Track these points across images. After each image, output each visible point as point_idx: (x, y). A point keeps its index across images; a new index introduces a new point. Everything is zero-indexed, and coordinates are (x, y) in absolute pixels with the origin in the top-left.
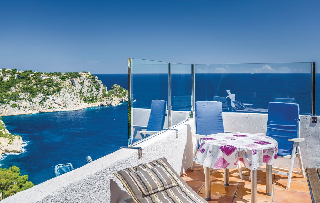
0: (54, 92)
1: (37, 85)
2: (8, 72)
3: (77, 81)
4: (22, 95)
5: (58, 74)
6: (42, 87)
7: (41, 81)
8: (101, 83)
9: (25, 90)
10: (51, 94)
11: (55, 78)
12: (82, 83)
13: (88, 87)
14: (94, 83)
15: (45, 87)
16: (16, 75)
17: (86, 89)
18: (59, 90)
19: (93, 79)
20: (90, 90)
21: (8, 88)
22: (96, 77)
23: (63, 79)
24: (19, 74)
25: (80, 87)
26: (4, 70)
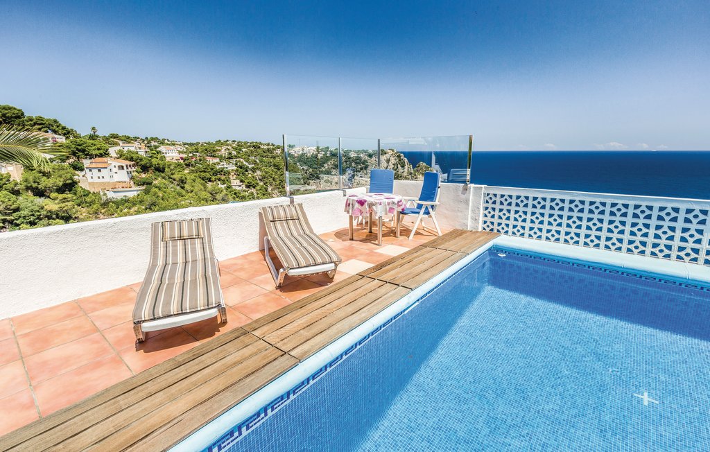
0: (361, 169)
1: (346, 162)
2: (322, 150)
3: (383, 158)
4: (334, 172)
5: (365, 152)
6: (351, 165)
7: (350, 158)
8: (406, 160)
9: (336, 167)
10: (359, 172)
11: (362, 155)
12: (388, 161)
13: (394, 165)
14: (400, 160)
15: (353, 164)
16: (328, 153)
17: (391, 166)
18: (366, 168)
19: (399, 156)
20: (396, 168)
21: (322, 165)
22: (402, 155)
23: (370, 156)
24: (331, 151)
25: (386, 165)
26: (318, 148)
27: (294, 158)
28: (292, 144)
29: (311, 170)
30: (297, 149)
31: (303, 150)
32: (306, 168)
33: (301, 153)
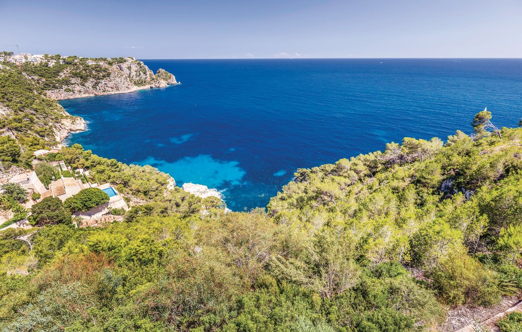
0: (104, 76)
1: (85, 70)
2: (52, 58)
3: (124, 66)
4: (73, 80)
5: (105, 60)
6: (91, 72)
7: (88, 66)
8: (147, 67)
9: (75, 75)
10: (102, 79)
11: (101, 63)
12: (129, 68)
13: (136, 71)
14: (141, 67)
15: (94, 72)
16: (61, 61)
17: (134, 73)
18: (109, 75)
19: (139, 64)
20: (138, 74)
21: (56, 73)
22: (141, 62)
23: (110, 64)
24: (64, 60)
25: (128, 72)
26: (46, 56)
27: (16, 67)
28: (8, 51)
29: (44, 80)
30: (17, 57)
31: (26, 58)
32: (36, 77)
33: (24, 61)
